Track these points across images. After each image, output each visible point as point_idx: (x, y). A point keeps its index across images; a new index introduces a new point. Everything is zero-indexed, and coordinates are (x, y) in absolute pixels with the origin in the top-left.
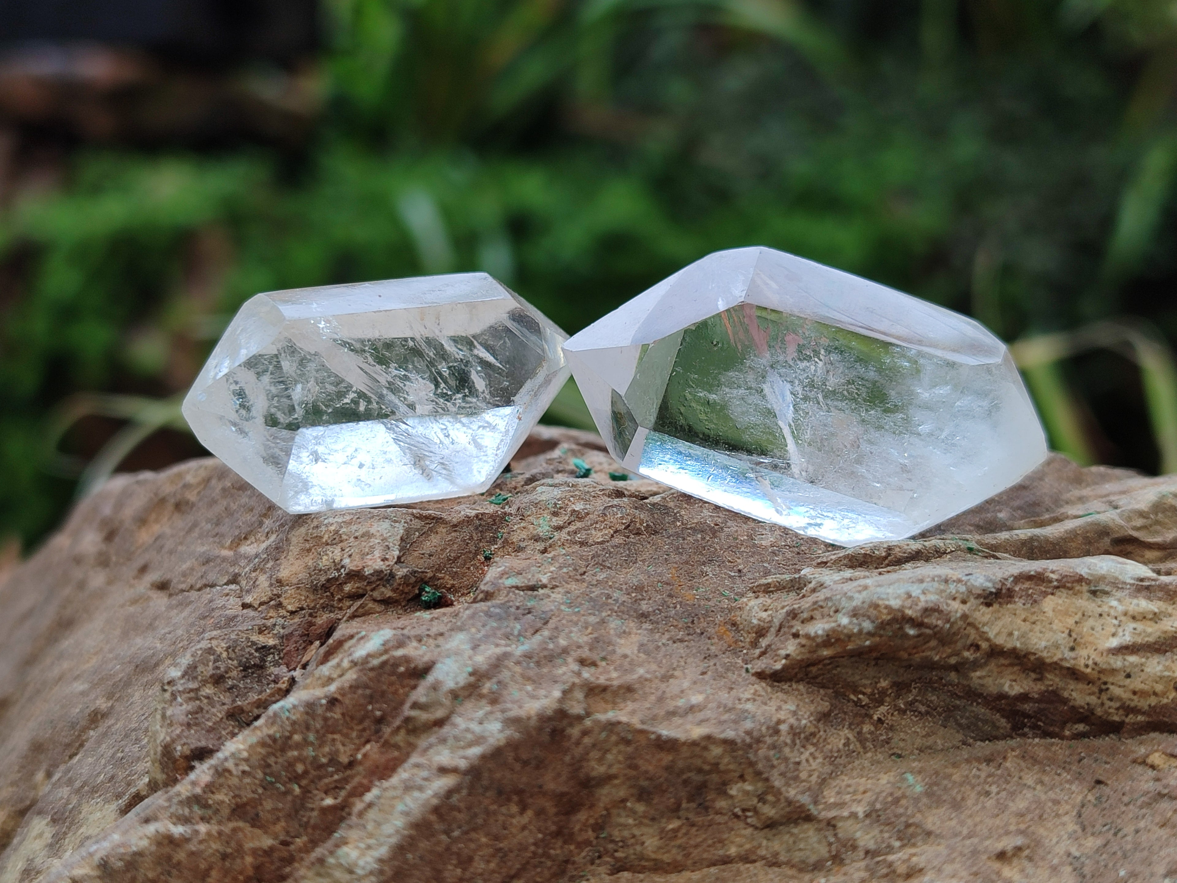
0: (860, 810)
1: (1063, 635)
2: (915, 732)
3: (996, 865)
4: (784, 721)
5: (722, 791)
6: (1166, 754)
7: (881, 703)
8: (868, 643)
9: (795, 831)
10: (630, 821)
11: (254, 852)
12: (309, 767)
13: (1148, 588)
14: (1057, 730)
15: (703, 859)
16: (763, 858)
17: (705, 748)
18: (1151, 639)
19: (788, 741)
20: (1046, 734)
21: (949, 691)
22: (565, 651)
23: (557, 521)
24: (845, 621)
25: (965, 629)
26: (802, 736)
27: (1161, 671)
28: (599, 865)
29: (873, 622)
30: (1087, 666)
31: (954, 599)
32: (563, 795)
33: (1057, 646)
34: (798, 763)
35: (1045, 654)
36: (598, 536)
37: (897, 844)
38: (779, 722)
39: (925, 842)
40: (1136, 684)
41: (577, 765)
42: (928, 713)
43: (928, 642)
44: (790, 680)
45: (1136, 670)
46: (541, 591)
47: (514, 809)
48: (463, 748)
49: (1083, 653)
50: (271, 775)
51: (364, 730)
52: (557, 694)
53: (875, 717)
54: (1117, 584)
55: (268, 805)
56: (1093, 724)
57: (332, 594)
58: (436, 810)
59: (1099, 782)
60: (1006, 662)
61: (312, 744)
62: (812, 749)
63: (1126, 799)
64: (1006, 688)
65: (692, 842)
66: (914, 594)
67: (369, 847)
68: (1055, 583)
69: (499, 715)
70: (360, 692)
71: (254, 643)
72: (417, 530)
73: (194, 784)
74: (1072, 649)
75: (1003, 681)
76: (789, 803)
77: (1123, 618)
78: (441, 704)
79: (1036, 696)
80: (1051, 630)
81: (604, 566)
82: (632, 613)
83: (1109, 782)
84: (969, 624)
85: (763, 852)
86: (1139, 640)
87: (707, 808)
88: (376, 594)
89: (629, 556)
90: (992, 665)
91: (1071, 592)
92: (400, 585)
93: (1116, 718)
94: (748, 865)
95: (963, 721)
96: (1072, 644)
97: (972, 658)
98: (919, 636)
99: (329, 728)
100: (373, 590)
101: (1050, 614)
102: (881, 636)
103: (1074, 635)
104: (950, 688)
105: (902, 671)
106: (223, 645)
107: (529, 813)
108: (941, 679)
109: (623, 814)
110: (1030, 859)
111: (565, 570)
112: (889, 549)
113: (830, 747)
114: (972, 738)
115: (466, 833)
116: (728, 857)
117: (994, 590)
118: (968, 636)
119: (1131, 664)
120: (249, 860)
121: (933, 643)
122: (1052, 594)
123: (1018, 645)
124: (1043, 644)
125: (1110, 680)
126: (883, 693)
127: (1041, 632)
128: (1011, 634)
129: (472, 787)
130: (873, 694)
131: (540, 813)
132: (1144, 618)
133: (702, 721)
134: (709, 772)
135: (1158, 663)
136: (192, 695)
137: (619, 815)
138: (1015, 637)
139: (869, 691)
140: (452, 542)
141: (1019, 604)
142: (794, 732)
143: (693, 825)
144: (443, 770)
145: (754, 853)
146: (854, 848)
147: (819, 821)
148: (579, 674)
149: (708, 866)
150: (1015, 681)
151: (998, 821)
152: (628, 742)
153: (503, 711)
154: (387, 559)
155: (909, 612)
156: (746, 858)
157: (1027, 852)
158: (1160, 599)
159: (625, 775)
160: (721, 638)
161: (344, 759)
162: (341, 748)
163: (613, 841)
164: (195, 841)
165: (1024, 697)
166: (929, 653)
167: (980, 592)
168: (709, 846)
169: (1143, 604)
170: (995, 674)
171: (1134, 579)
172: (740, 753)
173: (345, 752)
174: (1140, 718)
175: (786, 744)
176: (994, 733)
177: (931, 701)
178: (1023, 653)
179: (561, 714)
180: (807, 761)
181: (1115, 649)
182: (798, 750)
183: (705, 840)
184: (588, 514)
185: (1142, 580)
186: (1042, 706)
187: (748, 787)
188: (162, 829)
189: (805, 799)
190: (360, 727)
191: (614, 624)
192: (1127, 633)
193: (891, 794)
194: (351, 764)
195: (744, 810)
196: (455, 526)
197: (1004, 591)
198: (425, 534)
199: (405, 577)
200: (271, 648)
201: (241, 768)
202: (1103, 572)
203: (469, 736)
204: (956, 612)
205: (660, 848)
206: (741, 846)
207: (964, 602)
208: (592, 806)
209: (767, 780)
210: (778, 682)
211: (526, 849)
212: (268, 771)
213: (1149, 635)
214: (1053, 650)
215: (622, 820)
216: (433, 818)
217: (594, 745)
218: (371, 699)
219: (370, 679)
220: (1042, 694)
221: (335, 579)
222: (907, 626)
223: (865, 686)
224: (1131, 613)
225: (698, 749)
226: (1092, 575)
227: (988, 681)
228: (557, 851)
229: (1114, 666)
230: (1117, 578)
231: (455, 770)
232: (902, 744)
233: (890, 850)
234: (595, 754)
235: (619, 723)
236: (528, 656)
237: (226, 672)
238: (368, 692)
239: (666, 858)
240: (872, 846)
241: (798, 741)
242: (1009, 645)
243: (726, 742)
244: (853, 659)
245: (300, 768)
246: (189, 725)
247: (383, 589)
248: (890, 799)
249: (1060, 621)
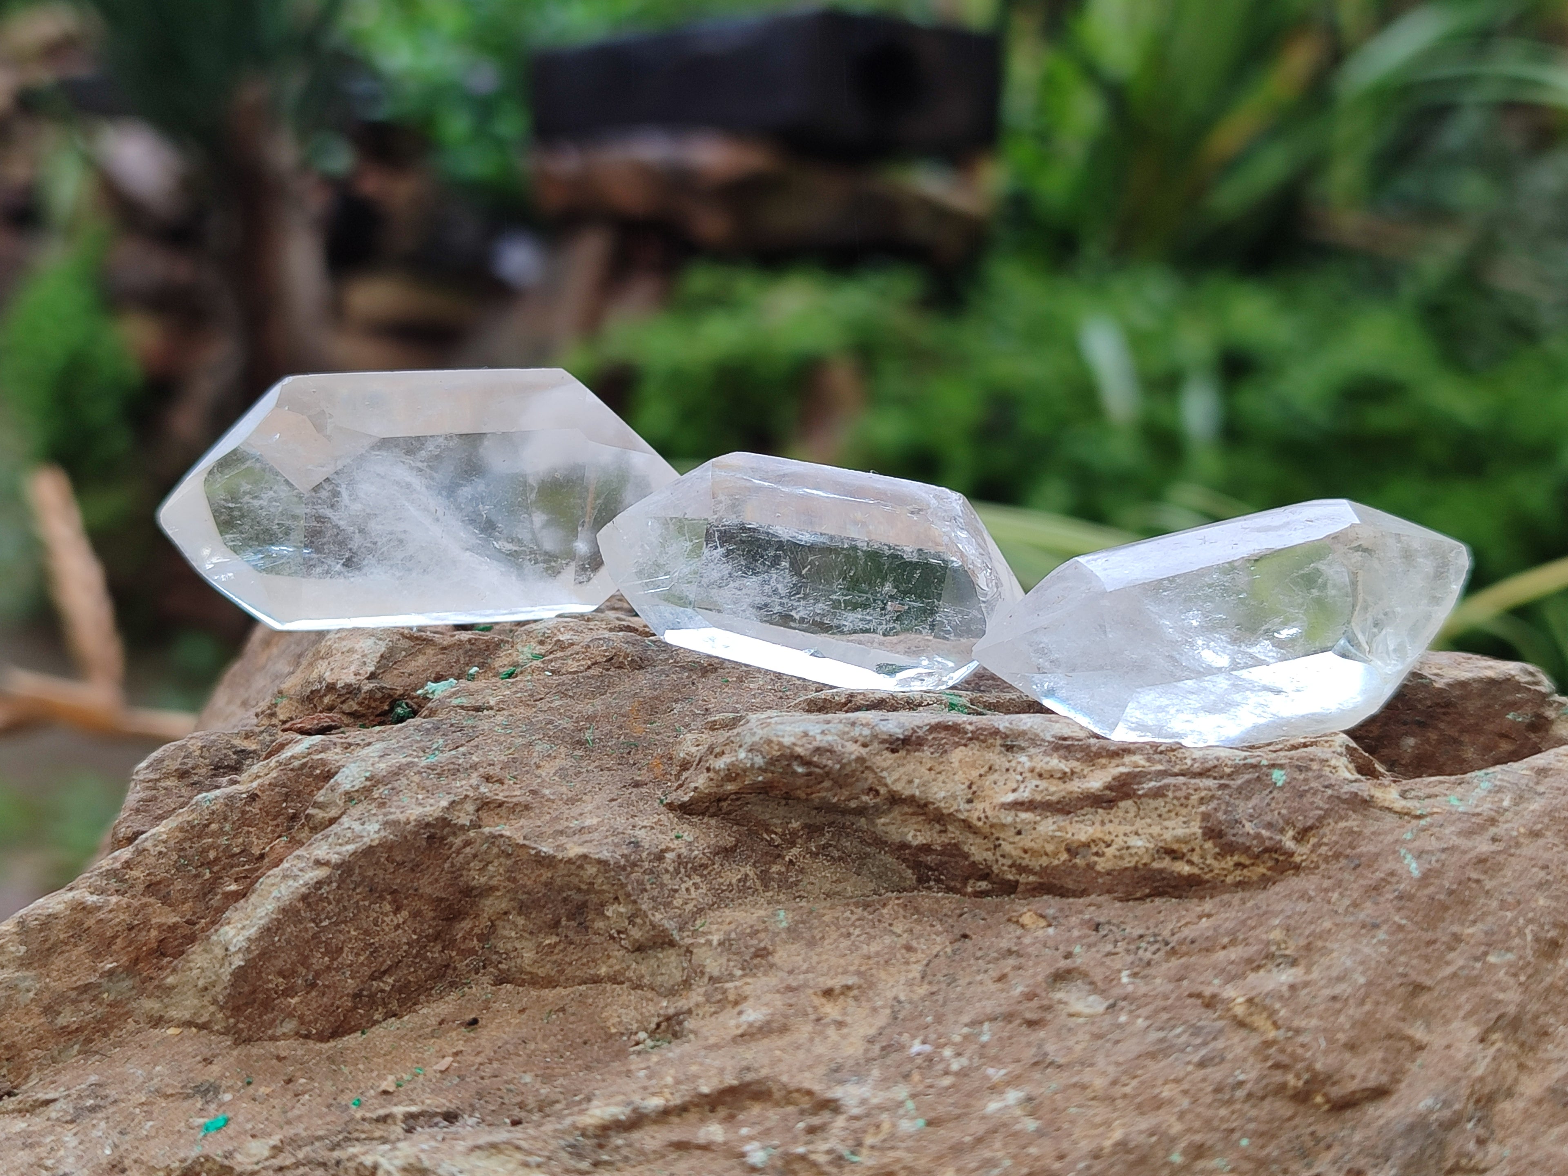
0: (715, 939)
1: (963, 787)
2: (825, 876)
3: (818, 1001)
4: (673, 850)
5: (600, 913)
6: (1036, 914)
7: (793, 844)
8: (760, 778)
9: (660, 955)
10: (513, 934)
11: (160, 926)
12: (221, 854)
13: (1068, 747)
14: (959, 885)
15: (576, 977)
16: (629, 980)
17: (581, 867)
18: (1054, 798)
19: (671, 869)
20: (949, 889)
21: (859, 837)
22: (474, 767)
23: (541, 649)
24: (742, 755)
25: (863, 772)
26: (690, 865)
27: (1054, 831)
28: (484, 975)
29: (764, 757)
30: (979, 819)
31: (856, 742)
32: (440, 900)
33: (954, 797)
34: (676, 891)
35: (942, 805)
36: (573, 666)
37: (739, 973)
38: (667, 850)
39: (765, 974)
40: (1026, 841)
41: (456, 874)
42: (840, 859)
43: (822, 782)
44: (703, 814)
45: (1028, 827)
46: (485, 712)
47: (388, 908)
48: (341, 845)
49: (979, 806)
50: (185, 857)
51: (277, 826)
52: (444, 803)
53: (787, 859)
54: (1035, 741)
55: (178, 885)
56: (994, 883)
57: (315, 706)
58: (304, 898)
59: (965, 936)
60: (910, 810)
61: (227, 834)
62: (697, 879)
63: (979, 954)
64: (910, 837)
65: (567, 959)
66: (811, 733)
67: (243, 928)
68: (970, 735)
69: (380, 817)
70: (277, 789)
71: (233, 746)
72: (404, 650)
73: (115, 859)
74: (970, 801)
75: (906, 830)
76: (654, 927)
77: (1028, 775)
78: (337, 805)
79: (939, 848)
80: (953, 781)
81: (566, 695)
82: (567, 739)
83: (974, 937)
84: (867, 768)
85: (630, 974)
86: (1038, 798)
87: (587, 928)
88: (345, 707)
89: (599, 687)
90: (896, 812)
91: (984, 745)
92: (365, 699)
93: (1010, 877)
94: (615, 986)
95: (875, 870)
96: (970, 796)
97: (871, 803)
98: (809, 774)
99: (245, 820)
100: (343, 702)
101: (956, 765)
102: (773, 772)
103: (974, 788)
104: (860, 834)
105: (814, 812)
106: (200, 744)
107: (405, 913)
108: (853, 824)
109: (508, 927)
110: (856, 998)
111: (519, 695)
112: (852, 695)
113: (721, 880)
114: (884, 888)
115: (336, 924)
116: (598, 976)
117: (901, 737)
118: (866, 779)
119: (1023, 821)
120: (154, 933)
121: (827, 784)
122: (965, 745)
123: (917, 793)
124: (942, 794)
125: (1002, 835)
126: (794, 834)
127: (944, 782)
128: (910, 782)
129: (341, 882)
130: (784, 834)
131: (416, 914)
132: (1052, 776)
133: (586, 842)
134: (588, 892)
135: (1054, 823)
136: (151, 784)
137: (504, 928)
138: (915, 785)
139: (779, 830)
140: (437, 663)
141: (927, 751)
142: (680, 861)
143: (571, 943)
144: (318, 863)
145: (623, 974)
146: (703, 973)
147: (680, 947)
148: (477, 787)
149: (580, 984)
150: (920, 831)
151: (842, 961)
152: (509, 856)
153: (385, 815)
154: (359, 674)
155: (799, 750)
156: (614, 980)
157: (855, 992)
158: (1078, 760)
159: (505, 887)
160: (650, 770)
161: (256, 851)
162: (256, 841)
163: (497, 953)
164: (106, 909)
165: (926, 848)
166: (824, 794)
167: (886, 737)
168: (583, 964)
169: (1056, 763)
170: (899, 822)
171: (1056, 737)
172: (613, 873)
173: (258, 845)
174: (1032, 878)
175: (667, 871)
176: (902, 884)
177: (846, 847)
178: (923, 802)
179: (444, 822)
180: (687, 890)
181: (1009, 804)
182: (681, 879)
183: (580, 958)
184: (572, 644)
185: (1065, 739)
186: (945, 859)
187: (622, 909)
188: (78, 896)
189: (670, 925)
190: (275, 823)
191: (541, 747)
192: (1027, 790)
193: (752, 927)
194: (262, 856)
195: (619, 932)
196: (444, 648)
197: (914, 738)
198: (412, 654)
199: (371, 691)
200: (251, 752)
201: (158, 849)
202: (1025, 728)
203: (349, 834)
204: (851, 753)
205: (535, 962)
206: (611, 967)
207: (865, 745)
208: (477, 916)
209: (635, 902)
210: (690, 814)
211: (399, 947)
212: (182, 854)
213: (1052, 794)
214: (951, 801)
215: (506, 933)
216: (301, 905)
217: (475, 856)
218: (287, 797)
219: (289, 779)
220: (944, 846)
221: (318, 691)
222: (795, 763)
223: (775, 825)
224: (1037, 770)
225: (573, 867)
226: (1011, 730)
227: (892, 829)
228: (435, 953)
229: (1004, 821)
230: (1037, 735)
231: (327, 863)
232: (809, 887)
233: (731, 977)
234: (475, 865)
235: (501, 836)
236: (431, 768)
237: (193, 769)
238: (285, 790)
239: (541, 972)
240: (716, 973)
241: (683, 870)
242: (907, 793)
243: (599, 862)
244: (761, 796)
245: (212, 855)
246: (137, 811)
247: (352, 703)
248: (748, 931)
249: (965, 773)
